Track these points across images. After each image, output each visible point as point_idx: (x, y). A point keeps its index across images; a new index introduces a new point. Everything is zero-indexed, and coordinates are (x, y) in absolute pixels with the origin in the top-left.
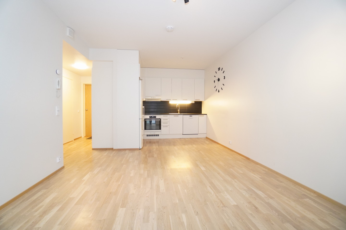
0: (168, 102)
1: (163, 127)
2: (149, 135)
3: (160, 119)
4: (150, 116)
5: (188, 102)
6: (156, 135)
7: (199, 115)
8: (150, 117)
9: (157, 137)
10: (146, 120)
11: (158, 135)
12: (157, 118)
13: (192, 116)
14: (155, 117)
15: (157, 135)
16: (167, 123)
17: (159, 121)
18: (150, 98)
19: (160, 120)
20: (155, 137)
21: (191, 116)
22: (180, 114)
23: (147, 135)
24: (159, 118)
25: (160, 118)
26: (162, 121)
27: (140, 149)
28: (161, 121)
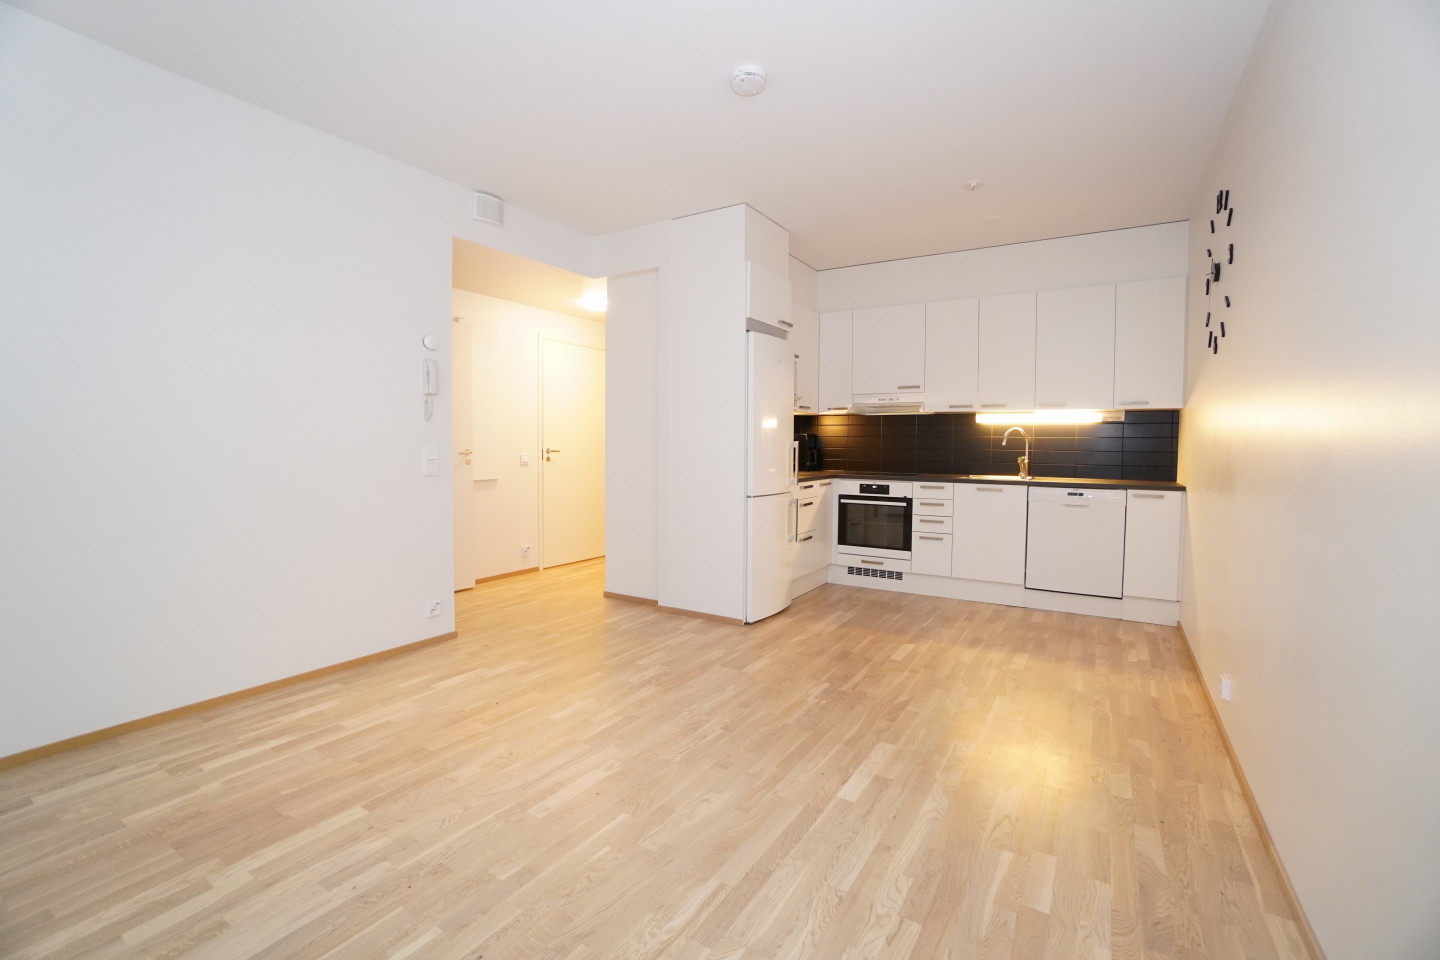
0: (972, 416)
1: (921, 538)
2: (859, 571)
3: (909, 501)
4: (861, 485)
5: (1083, 416)
6: (891, 575)
7: (1130, 492)
8: (863, 488)
9: (894, 581)
10: (843, 501)
11: (899, 576)
12: (892, 494)
13: (1081, 495)
14: (885, 489)
15: (892, 573)
16: (942, 522)
17: (903, 509)
18: (875, 401)
19: (905, 504)
20: (886, 581)
21: (1076, 494)
22: (1028, 479)
23: (851, 570)
24: (902, 496)
25: (909, 496)
26: (916, 509)
27: (746, 624)
28: (914, 512)
